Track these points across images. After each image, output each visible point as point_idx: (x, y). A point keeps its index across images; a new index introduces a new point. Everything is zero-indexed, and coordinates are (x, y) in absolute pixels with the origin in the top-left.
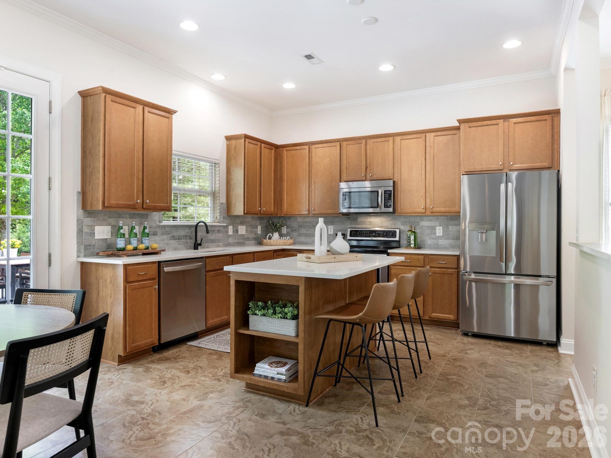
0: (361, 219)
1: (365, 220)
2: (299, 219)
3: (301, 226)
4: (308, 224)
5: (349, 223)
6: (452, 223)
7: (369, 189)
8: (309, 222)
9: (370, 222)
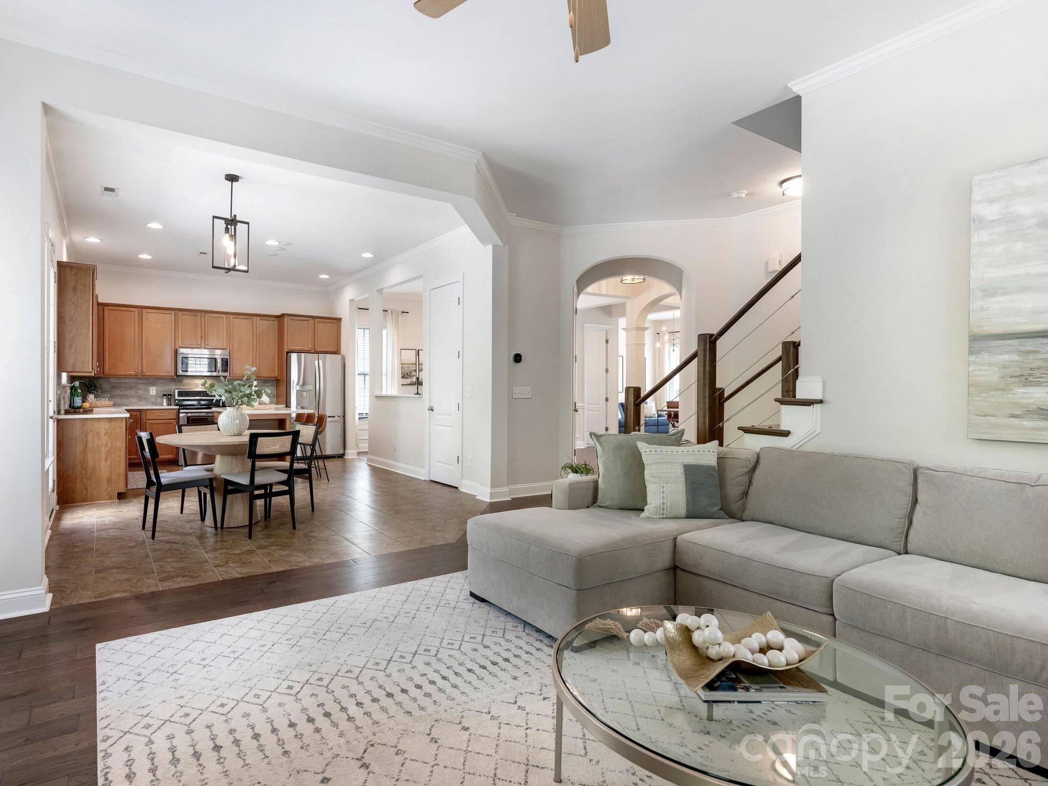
0: (186, 381)
1: (191, 382)
2: (112, 381)
3: (115, 387)
4: (123, 385)
5: (174, 384)
6: (266, 385)
7: (208, 356)
8: (126, 383)
9: (196, 384)
